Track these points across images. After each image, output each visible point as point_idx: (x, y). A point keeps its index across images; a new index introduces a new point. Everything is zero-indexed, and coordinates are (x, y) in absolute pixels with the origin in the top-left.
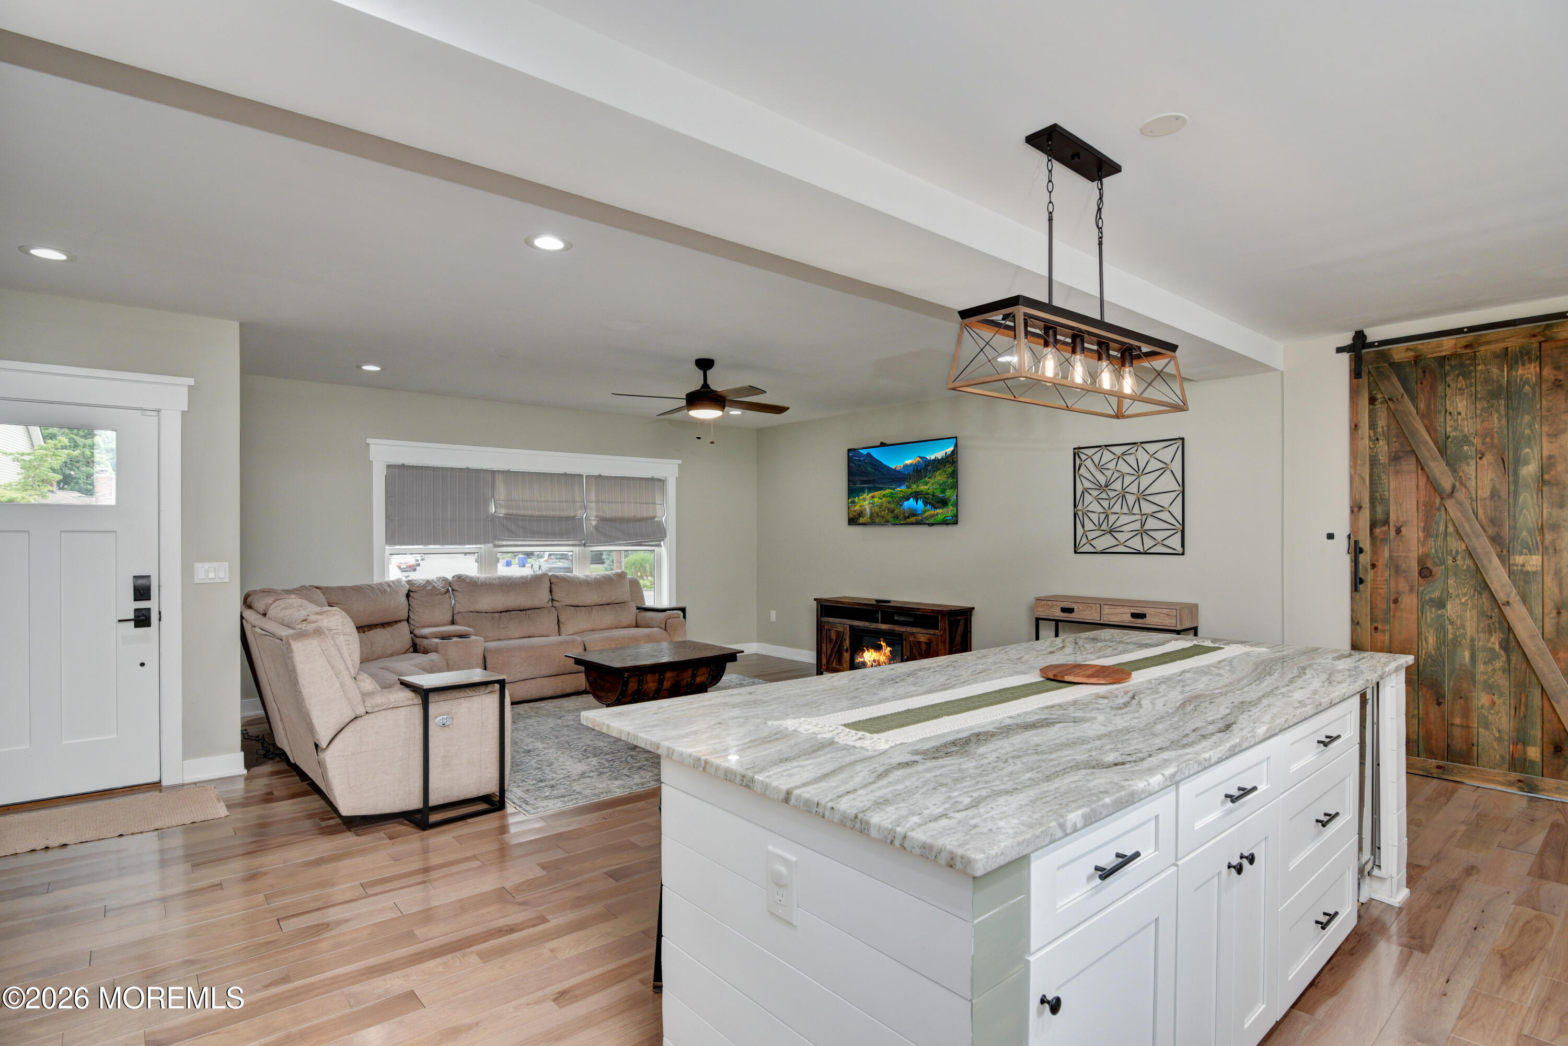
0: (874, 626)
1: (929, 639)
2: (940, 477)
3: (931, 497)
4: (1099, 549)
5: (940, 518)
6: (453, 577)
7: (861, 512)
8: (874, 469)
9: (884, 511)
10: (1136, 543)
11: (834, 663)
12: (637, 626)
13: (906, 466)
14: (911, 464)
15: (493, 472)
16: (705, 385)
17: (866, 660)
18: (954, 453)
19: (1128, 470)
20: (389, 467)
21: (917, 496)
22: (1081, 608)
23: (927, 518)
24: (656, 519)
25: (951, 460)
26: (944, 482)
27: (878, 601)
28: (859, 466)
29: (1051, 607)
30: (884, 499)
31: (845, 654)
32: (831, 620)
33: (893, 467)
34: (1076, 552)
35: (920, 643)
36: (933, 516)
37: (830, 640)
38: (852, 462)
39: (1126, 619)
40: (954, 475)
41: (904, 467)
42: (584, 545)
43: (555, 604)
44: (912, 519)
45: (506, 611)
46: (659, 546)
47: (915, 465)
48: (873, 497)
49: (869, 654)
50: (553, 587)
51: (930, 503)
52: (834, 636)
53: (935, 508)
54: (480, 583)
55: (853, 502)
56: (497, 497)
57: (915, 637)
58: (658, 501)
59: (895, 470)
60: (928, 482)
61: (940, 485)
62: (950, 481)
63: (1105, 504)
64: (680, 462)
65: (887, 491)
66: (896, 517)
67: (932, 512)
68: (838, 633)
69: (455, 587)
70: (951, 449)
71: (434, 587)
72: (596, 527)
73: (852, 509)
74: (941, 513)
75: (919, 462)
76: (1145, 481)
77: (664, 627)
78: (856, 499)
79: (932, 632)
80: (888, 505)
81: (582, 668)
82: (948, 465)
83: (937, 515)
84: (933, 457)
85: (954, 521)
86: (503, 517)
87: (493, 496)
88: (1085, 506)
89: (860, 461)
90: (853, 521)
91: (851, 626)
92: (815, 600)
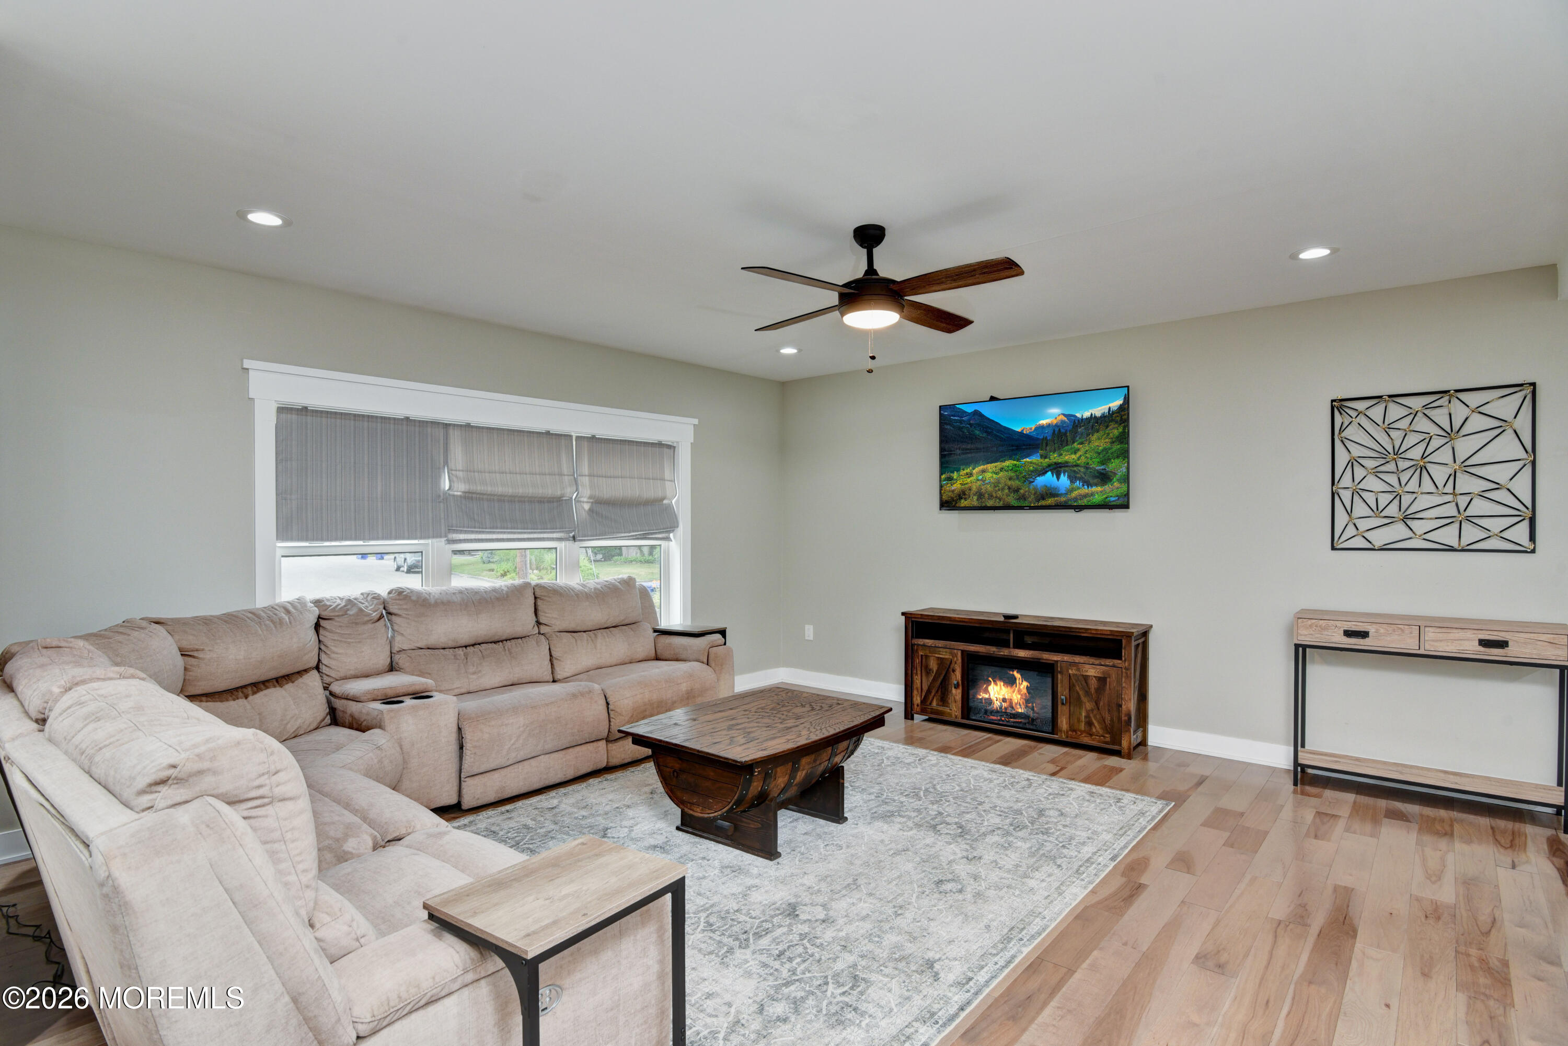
0: (1005, 652)
1: (1103, 673)
2: (1099, 442)
3: (1082, 470)
4: (1377, 544)
5: (1097, 499)
6: (390, 593)
7: (964, 492)
8: (986, 432)
9: (1003, 489)
10: (1448, 536)
11: (934, 704)
12: (657, 658)
13: (1042, 427)
14: (1049, 425)
15: (447, 426)
16: (871, 270)
17: (993, 697)
18: (1124, 409)
19: (1434, 430)
20: (282, 410)
21: (1057, 469)
22: (1382, 631)
23: (1076, 499)
24: (665, 502)
25: (1121, 416)
26: (1105, 450)
27: (1007, 617)
28: (960, 429)
29: (1326, 628)
30: (1001, 474)
31: (954, 691)
32: (929, 642)
33: (1018, 429)
34: (1333, 548)
35: (1086, 678)
36: (1086, 496)
37: (928, 671)
38: (947, 424)
39: (1471, 647)
40: (1124, 438)
41: (1036, 429)
42: (574, 538)
43: (544, 629)
44: (1050, 501)
45: (473, 645)
46: (668, 539)
47: (1056, 425)
48: (983, 471)
49: (997, 688)
50: (539, 603)
51: (1080, 479)
52: (933, 665)
53: (1089, 485)
54: (432, 601)
55: (950, 479)
56: (452, 464)
57: (1078, 670)
58: (667, 475)
59: (1021, 434)
60: (1078, 450)
61: (1099, 454)
62: (1117, 447)
63: (1392, 479)
64: (696, 421)
65: (1008, 463)
66: (1023, 498)
67: (1085, 490)
68: (941, 661)
69: (393, 609)
70: (1119, 402)
71: (361, 610)
72: (591, 510)
73: (948, 487)
74: (1098, 493)
75: (1062, 421)
76: (1464, 447)
77: (705, 661)
78: (955, 475)
79: (1109, 662)
80: (1009, 483)
81: (648, 752)
82: (1112, 425)
83: (1092, 494)
84: (1087, 414)
85: (1123, 504)
86: (461, 496)
87: (446, 463)
88: (1357, 481)
89: (961, 422)
90: (948, 504)
91: (963, 652)
92: (903, 614)
